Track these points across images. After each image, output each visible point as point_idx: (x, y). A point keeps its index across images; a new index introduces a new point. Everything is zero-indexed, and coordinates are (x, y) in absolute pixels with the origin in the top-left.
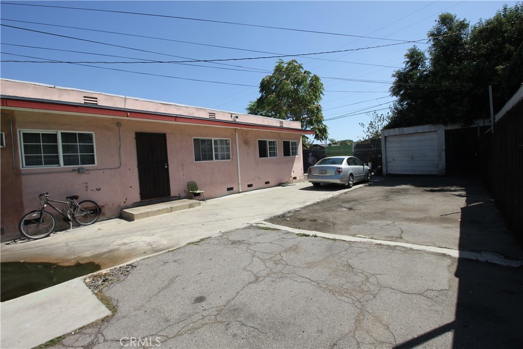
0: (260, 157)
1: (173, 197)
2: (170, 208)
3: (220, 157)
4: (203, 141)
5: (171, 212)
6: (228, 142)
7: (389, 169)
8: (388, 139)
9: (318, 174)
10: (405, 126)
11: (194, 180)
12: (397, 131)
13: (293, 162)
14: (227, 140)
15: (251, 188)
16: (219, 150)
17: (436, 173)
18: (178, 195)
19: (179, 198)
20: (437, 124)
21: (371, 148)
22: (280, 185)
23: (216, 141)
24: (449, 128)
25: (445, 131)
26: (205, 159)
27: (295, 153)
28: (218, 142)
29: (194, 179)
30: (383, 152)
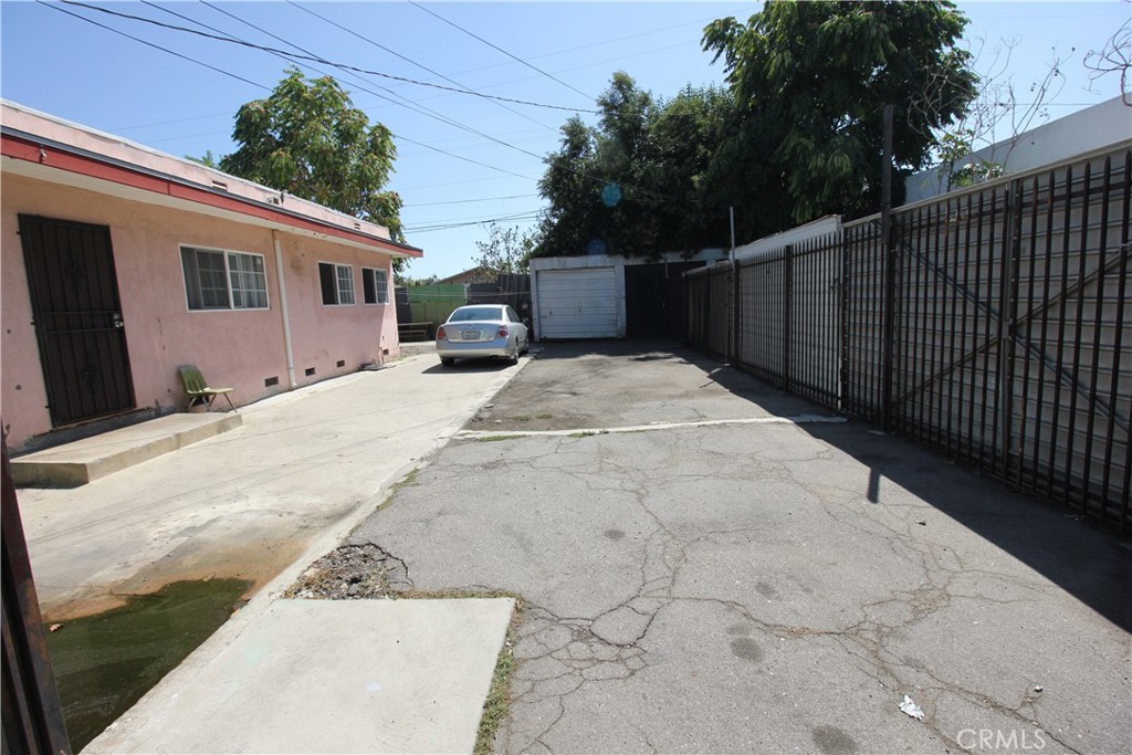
0: (325, 303)
1: (142, 410)
2: (175, 439)
3: (244, 300)
4: (203, 255)
5: (178, 448)
6: (259, 261)
7: (544, 329)
8: (542, 276)
9: (461, 340)
10: (568, 255)
11: (190, 362)
12: (555, 262)
13: (380, 315)
14: (254, 257)
15: (312, 378)
16: (242, 282)
17: (613, 335)
18: (153, 405)
19: (159, 413)
20: (616, 254)
21: (498, 291)
22: (362, 368)
23: (232, 258)
24: (631, 262)
25: (626, 267)
26: (210, 304)
27: (383, 299)
28: (239, 262)
29: (192, 359)
30: (534, 299)
